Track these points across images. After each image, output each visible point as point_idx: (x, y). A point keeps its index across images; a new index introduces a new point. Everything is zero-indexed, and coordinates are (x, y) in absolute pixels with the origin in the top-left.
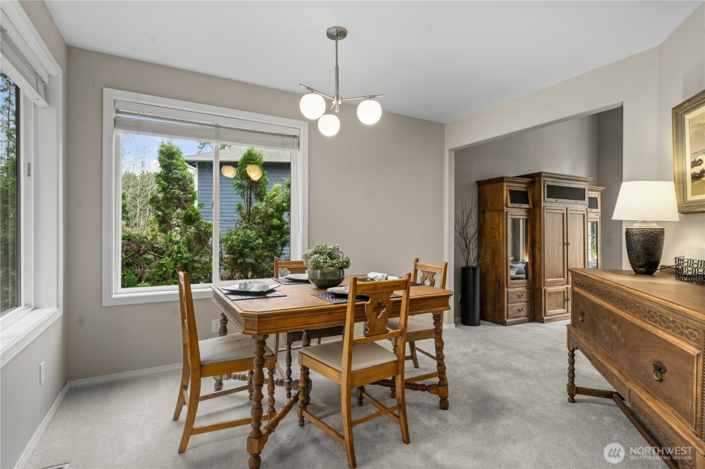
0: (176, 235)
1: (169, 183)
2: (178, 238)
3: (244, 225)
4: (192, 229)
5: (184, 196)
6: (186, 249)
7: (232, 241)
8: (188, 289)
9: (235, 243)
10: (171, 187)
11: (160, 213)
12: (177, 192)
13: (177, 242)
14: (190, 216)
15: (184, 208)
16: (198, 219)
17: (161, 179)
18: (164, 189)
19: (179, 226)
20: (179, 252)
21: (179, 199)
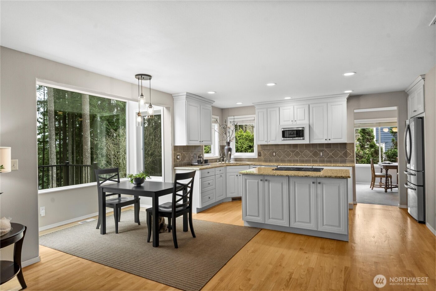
0: (367, 151)
1: (364, 134)
2: (368, 152)
3: (395, 147)
4: (373, 149)
5: (370, 138)
6: (371, 156)
7: (389, 153)
8: (373, 165)
9: (390, 154)
10: (365, 135)
11: (361, 144)
12: (367, 137)
13: (368, 154)
14: (372, 145)
15: (370, 142)
16: (375, 146)
17: (361, 133)
18: (362, 136)
19: (368, 148)
20: (369, 157)
21: (368, 139)
